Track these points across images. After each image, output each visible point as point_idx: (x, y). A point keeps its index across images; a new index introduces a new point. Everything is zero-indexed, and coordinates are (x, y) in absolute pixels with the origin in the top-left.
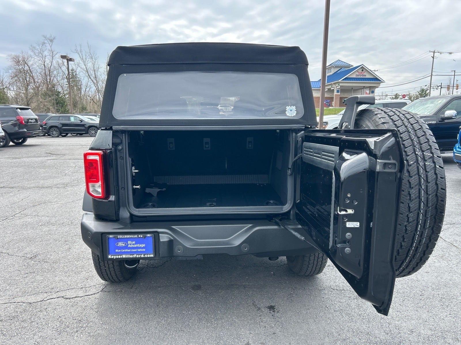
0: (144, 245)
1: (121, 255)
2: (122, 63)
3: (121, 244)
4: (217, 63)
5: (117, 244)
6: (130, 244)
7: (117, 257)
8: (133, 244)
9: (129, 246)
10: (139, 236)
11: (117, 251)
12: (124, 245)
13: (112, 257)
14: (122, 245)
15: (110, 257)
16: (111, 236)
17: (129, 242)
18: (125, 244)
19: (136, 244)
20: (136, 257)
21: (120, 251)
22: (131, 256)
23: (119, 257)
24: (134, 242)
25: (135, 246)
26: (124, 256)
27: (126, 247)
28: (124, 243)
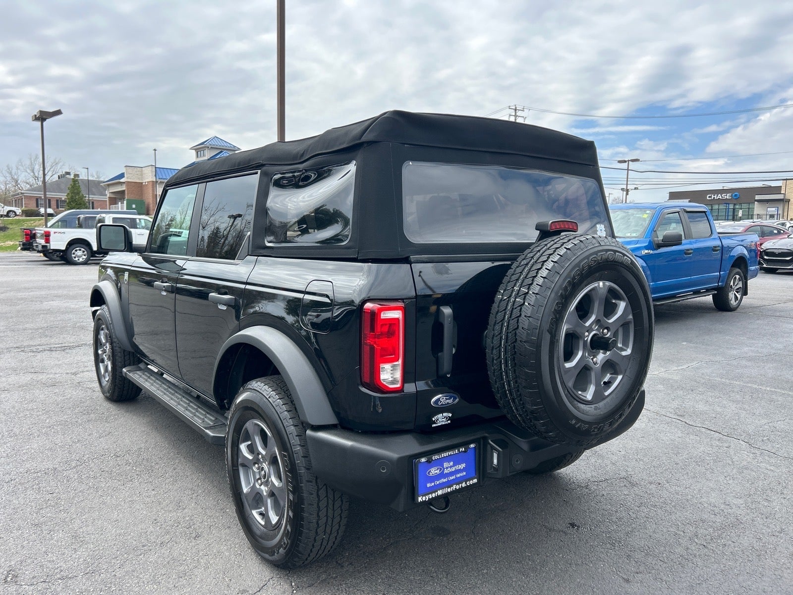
0: (464, 465)
1: (435, 492)
2: (405, 142)
3: (434, 471)
5: (429, 473)
6: (447, 468)
7: (430, 496)
8: (451, 467)
9: (446, 471)
10: (461, 450)
11: (429, 485)
12: (438, 472)
13: (424, 499)
14: (436, 473)
15: (420, 499)
16: (423, 460)
17: (446, 465)
18: (441, 469)
19: (454, 465)
20: (456, 489)
21: (433, 484)
22: (449, 490)
23: (434, 495)
24: (452, 463)
25: (453, 469)
26: (440, 492)
27: (442, 475)
28: (438, 468)
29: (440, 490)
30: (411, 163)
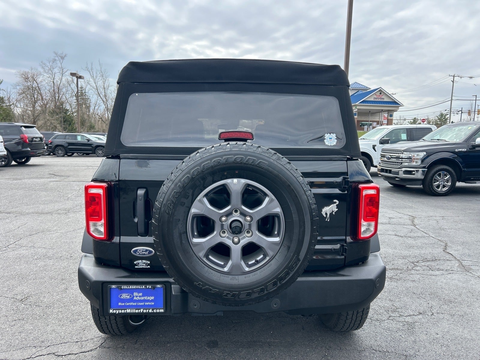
0: (153, 298)
1: (124, 310)
2: (134, 81)
3: (125, 296)
4: (246, 83)
5: (121, 296)
6: (137, 296)
7: (120, 311)
8: (140, 296)
9: (135, 298)
10: (148, 287)
11: (120, 304)
12: (128, 297)
13: (114, 311)
14: (127, 298)
15: (111, 311)
16: (114, 286)
17: (135, 294)
18: (130, 296)
19: (143, 296)
20: (143, 312)
21: (123, 304)
22: (137, 311)
23: (123, 311)
24: (141, 294)
25: (142, 298)
26: (128, 311)
27: (131, 300)
28: (128, 295)
29: (129, 309)
30: (137, 95)
